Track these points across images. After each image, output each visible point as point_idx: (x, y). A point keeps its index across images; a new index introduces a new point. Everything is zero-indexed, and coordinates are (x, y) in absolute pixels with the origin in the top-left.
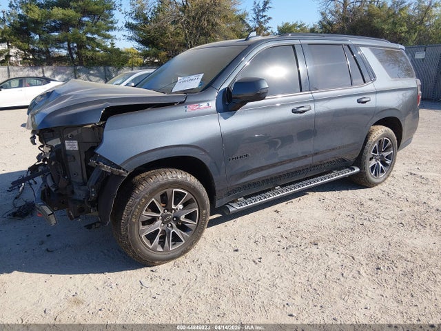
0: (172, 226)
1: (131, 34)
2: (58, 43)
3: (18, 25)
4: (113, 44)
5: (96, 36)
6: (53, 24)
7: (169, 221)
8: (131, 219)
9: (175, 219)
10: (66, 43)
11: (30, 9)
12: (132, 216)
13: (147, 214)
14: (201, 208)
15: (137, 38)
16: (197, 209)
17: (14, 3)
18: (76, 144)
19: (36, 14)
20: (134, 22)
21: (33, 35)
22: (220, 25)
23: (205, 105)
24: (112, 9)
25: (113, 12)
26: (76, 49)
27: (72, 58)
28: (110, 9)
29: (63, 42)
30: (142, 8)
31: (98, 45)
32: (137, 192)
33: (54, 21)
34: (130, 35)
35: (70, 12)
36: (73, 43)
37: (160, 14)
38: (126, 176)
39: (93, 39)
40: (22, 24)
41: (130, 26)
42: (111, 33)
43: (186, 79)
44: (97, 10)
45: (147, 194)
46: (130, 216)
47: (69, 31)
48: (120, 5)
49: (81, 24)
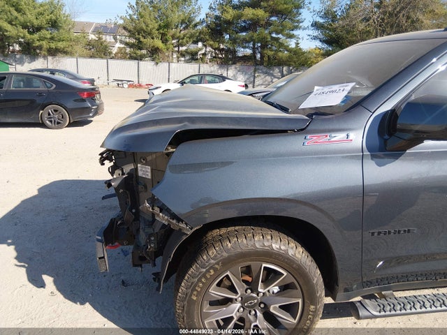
0: (256, 315)
1: (316, 33)
2: (244, 43)
3: (214, 26)
4: (298, 44)
5: (280, 36)
6: (243, 24)
7: (253, 307)
8: (191, 295)
9: (262, 306)
10: (252, 43)
11: (225, 10)
12: (192, 291)
13: (216, 293)
14: (306, 300)
15: (322, 37)
16: (300, 301)
17: (213, 5)
18: (149, 170)
19: (230, 14)
20: (321, 21)
21: (225, 35)
22: (422, 22)
23: (341, 136)
24: (301, 8)
25: (301, 10)
26: (260, 50)
27: (255, 57)
28: (298, 7)
29: (249, 42)
30: (333, 5)
31: (281, 45)
32: (205, 257)
33: (244, 22)
34: (315, 35)
35: (260, 13)
36: (258, 43)
37: (351, 12)
38: (189, 233)
39: (277, 39)
40: (217, 25)
41: (316, 25)
42: (295, 32)
43: (326, 89)
44: (285, 9)
45: (217, 264)
46: (190, 290)
47: (256, 31)
48: (310, 3)
49: (268, 24)
